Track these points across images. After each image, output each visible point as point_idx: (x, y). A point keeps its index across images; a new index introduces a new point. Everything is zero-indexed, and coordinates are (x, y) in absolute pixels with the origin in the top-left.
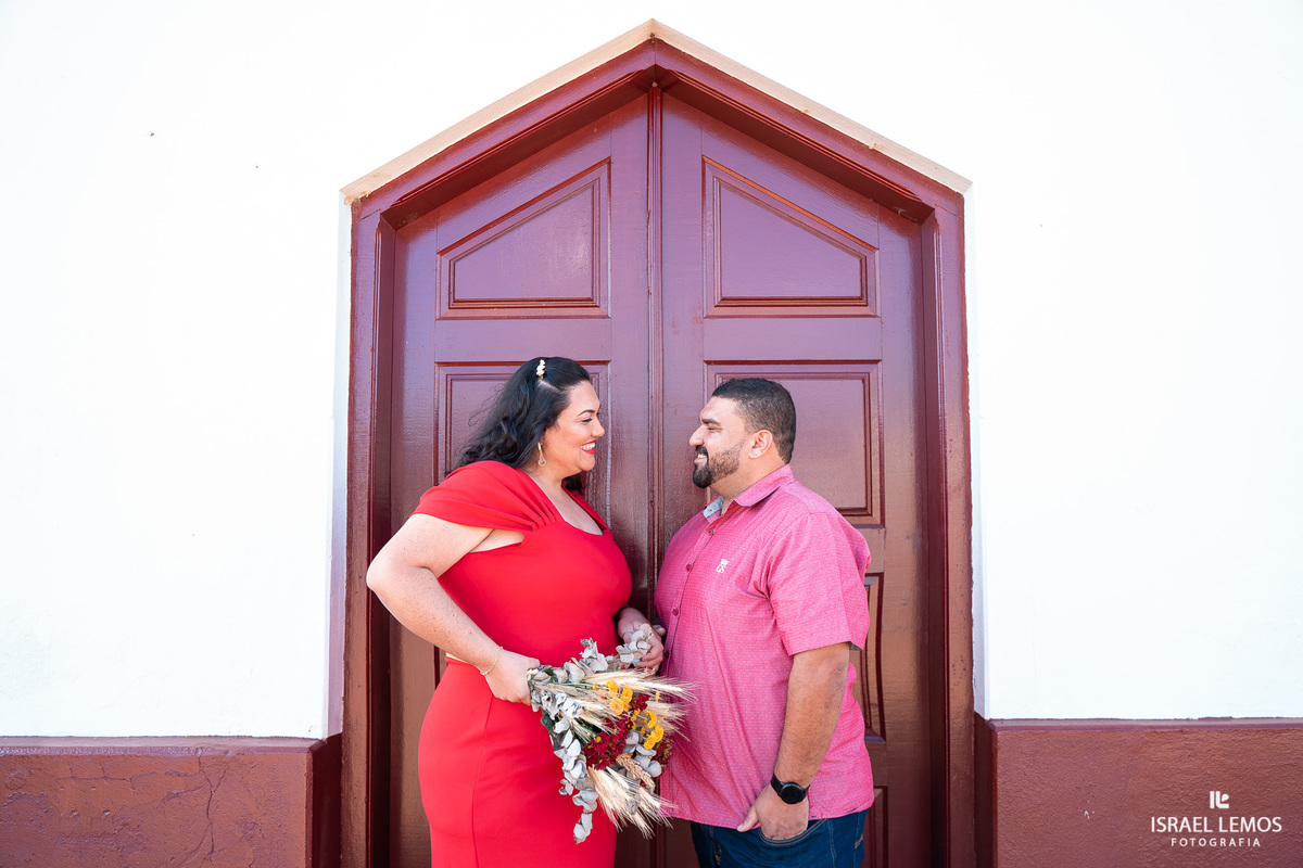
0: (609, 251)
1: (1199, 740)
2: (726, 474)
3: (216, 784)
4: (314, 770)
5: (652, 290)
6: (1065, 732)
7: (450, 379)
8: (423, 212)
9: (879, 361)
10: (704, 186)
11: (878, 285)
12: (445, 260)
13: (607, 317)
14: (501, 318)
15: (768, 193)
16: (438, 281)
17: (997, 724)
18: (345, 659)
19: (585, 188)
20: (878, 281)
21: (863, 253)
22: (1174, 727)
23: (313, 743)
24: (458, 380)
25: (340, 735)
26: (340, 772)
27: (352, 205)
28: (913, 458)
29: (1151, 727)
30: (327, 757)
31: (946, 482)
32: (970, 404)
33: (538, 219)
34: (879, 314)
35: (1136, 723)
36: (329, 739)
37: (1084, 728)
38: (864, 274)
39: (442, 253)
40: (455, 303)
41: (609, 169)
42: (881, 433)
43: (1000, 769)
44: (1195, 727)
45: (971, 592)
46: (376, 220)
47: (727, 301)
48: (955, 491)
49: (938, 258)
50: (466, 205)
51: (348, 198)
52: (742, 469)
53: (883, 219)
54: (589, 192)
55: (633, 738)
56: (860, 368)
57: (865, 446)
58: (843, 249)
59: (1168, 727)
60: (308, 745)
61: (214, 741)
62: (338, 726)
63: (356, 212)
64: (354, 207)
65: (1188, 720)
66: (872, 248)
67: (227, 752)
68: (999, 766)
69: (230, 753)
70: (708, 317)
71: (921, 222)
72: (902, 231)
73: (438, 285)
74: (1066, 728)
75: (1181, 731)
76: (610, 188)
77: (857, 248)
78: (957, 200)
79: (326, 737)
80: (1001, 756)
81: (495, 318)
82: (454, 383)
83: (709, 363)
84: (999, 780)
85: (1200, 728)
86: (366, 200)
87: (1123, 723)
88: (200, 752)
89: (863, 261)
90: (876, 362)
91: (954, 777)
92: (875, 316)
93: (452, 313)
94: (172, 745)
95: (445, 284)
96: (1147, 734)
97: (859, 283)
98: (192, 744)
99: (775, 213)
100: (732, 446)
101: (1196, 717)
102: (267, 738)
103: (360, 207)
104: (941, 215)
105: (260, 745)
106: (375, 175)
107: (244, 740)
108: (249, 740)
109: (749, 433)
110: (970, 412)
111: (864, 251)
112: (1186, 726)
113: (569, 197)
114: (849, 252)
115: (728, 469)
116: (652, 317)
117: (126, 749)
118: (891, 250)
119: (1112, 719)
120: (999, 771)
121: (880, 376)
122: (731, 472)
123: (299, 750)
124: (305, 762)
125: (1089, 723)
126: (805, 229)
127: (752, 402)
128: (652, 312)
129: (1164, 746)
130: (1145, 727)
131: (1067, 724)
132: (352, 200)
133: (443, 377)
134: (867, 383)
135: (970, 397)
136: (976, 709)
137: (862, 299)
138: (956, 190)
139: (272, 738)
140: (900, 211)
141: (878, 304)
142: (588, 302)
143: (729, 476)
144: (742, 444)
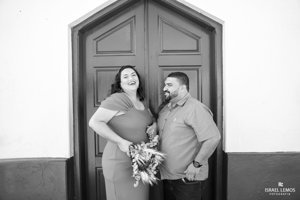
0: (135, 39)
1: (276, 157)
2: (175, 97)
3: (44, 169)
4: (67, 166)
5: (146, 49)
6: (244, 156)
7: (97, 71)
8: (89, 30)
9: (201, 66)
10: (158, 22)
11: (201, 47)
12: (95, 42)
13: (135, 55)
14: (109, 56)
15: (174, 24)
16: (93, 47)
17: (228, 154)
18: (74, 139)
19: (129, 23)
20: (201, 46)
21: (197, 39)
22: (270, 154)
23: (67, 159)
24: (99, 71)
25: (73, 157)
26: (73, 165)
27: (71, 28)
28: (209, 89)
29: (264, 154)
30: (70, 162)
31: (217, 96)
32: (223, 77)
33: (117, 31)
34: (201, 54)
35: (261, 153)
36: (70, 158)
37: (249, 155)
38: (198, 44)
39: (94, 40)
40: (97, 52)
41: (135, 18)
42: (201, 83)
43: (229, 164)
44: (275, 154)
45: (222, 122)
46: (77, 32)
47: (164, 51)
48: (219, 98)
49: (216, 41)
50: (100, 28)
51: (70, 27)
52: (179, 95)
53: (202, 30)
54: (130, 24)
55: (151, 165)
56: (196, 68)
57: (198, 86)
58: (193, 38)
59: (268, 154)
60: (65, 160)
61: (43, 159)
62: (72, 155)
63: (72, 30)
64: (72, 29)
65: (273, 152)
66: (200, 38)
67: (46, 162)
68: (228, 164)
69: (47, 162)
70: (159, 55)
71: (212, 31)
72: (207, 33)
73: (93, 48)
74: (244, 155)
75: (272, 155)
76: (135, 23)
77: (196, 38)
78: (221, 26)
79: (69, 157)
80: (229, 161)
81: (107, 56)
82: (98, 72)
83: (160, 66)
84: (228, 167)
85: (276, 154)
86: (74, 27)
87: (258, 153)
88: (40, 162)
89: (198, 41)
90: (200, 66)
91: (218, 165)
92: (200, 55)
93: (97, 55)
94: (33, 160)
95: (95, 48)
96: (263, 156)
97: (196, 46)
98: (38, 160)
99: (176, 29)
100: (176, 89)
101: (275, 152)
102: (56, 158)
103: (73, 29)
104: (217, 30)
105: (54, 160)
106: (76, 21)
107: (50, 159)
108: (51, 159)
109: (180, 86)
110: (223, 79)
111: (198, 38)
112: (273, 154)
113: (125, 26)
114: (194, 39)
115: (175, 96)
116: (146, 55)
117: (22, 161)
118: (205, 38)
119: (255, 152)
120: (228, 165)
121: (201, 69)
122: (176, 96)
123: (63, 161)
124: (65, 164)
125: (250, 154)
126: (183, 33)
127: (180, 78)
128: (146, 54)
129: (267, 159)
130: (263, 154)
131: (244, 154)
132: (71, 27)
133: (95, 70)
134: (198, 71)
135: (223, 75)
136: (223, 150)
137: (197, 50)
138: (221, 23)
139: (57, 158)
140: (207, 28)
141: (201, 52)
142: (130, 52)
143: (176, 97)
144: (179, 89)
